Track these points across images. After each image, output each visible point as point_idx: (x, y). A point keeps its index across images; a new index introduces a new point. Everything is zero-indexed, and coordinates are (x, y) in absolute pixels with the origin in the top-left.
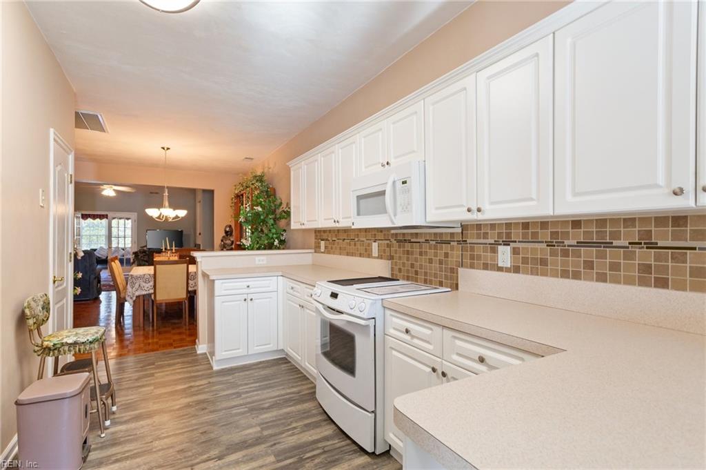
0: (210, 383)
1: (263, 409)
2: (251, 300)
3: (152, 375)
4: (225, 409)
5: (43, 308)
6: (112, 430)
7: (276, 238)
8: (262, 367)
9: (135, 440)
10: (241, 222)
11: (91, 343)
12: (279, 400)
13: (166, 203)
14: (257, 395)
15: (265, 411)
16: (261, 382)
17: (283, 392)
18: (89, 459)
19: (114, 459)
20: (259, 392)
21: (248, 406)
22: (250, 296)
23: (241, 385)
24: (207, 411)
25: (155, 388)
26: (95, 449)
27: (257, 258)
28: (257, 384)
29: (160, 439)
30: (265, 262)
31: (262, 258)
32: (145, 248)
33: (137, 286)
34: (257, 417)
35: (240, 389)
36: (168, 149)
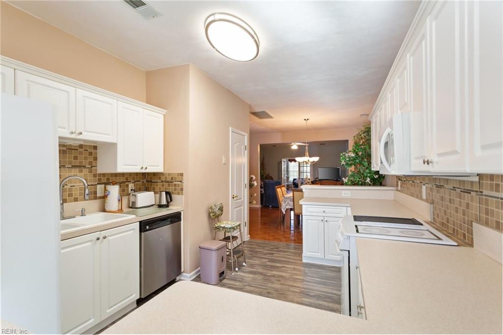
0: (294, 268)
1: (308, 295)
2: (327, 221)
3: (273, 254)
4: (289, 286)
5: (219, 209)
6: (238, 273)
7: (369, 177)
8: (333, 271)
9: (241, 282)
10: (343, 164)
11: (230, 228)
12: (323, 295)
13: (307, 154)
14: (312, 286)
15: (308, 297)
16: (323, 279)
17: (330, 291)
18: (223, 281)
19: (229, 285)
20: (315, 284)
21: (301, 289)
22: (326, 219)
23: (309, 276)
24: (279, 282)
25: (268, 261)
26: (227, 279)
27: (343, 192)
28: (319, 280)
29: (250, 286)
30: (349, 195)
31: (347, 192)
32: (317, 179)
33: (287, 203)
34: (301, 298)
35: (307, 278)
36: (308, 119)
